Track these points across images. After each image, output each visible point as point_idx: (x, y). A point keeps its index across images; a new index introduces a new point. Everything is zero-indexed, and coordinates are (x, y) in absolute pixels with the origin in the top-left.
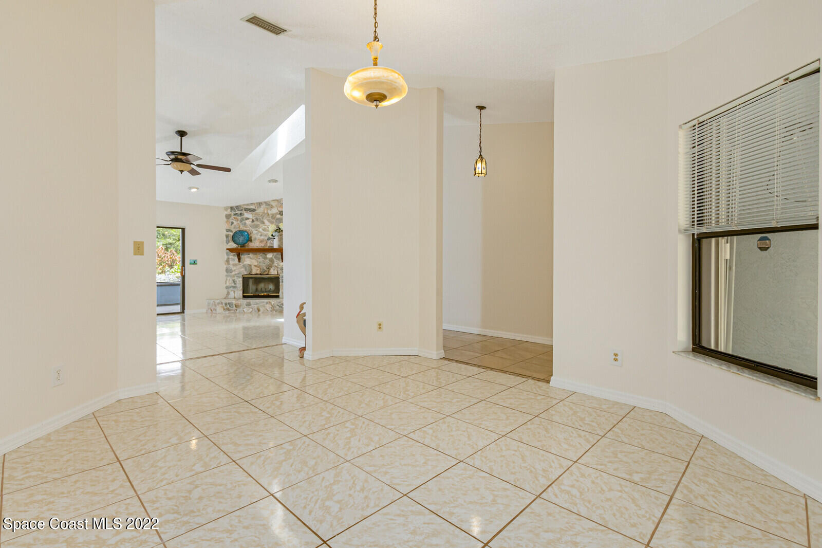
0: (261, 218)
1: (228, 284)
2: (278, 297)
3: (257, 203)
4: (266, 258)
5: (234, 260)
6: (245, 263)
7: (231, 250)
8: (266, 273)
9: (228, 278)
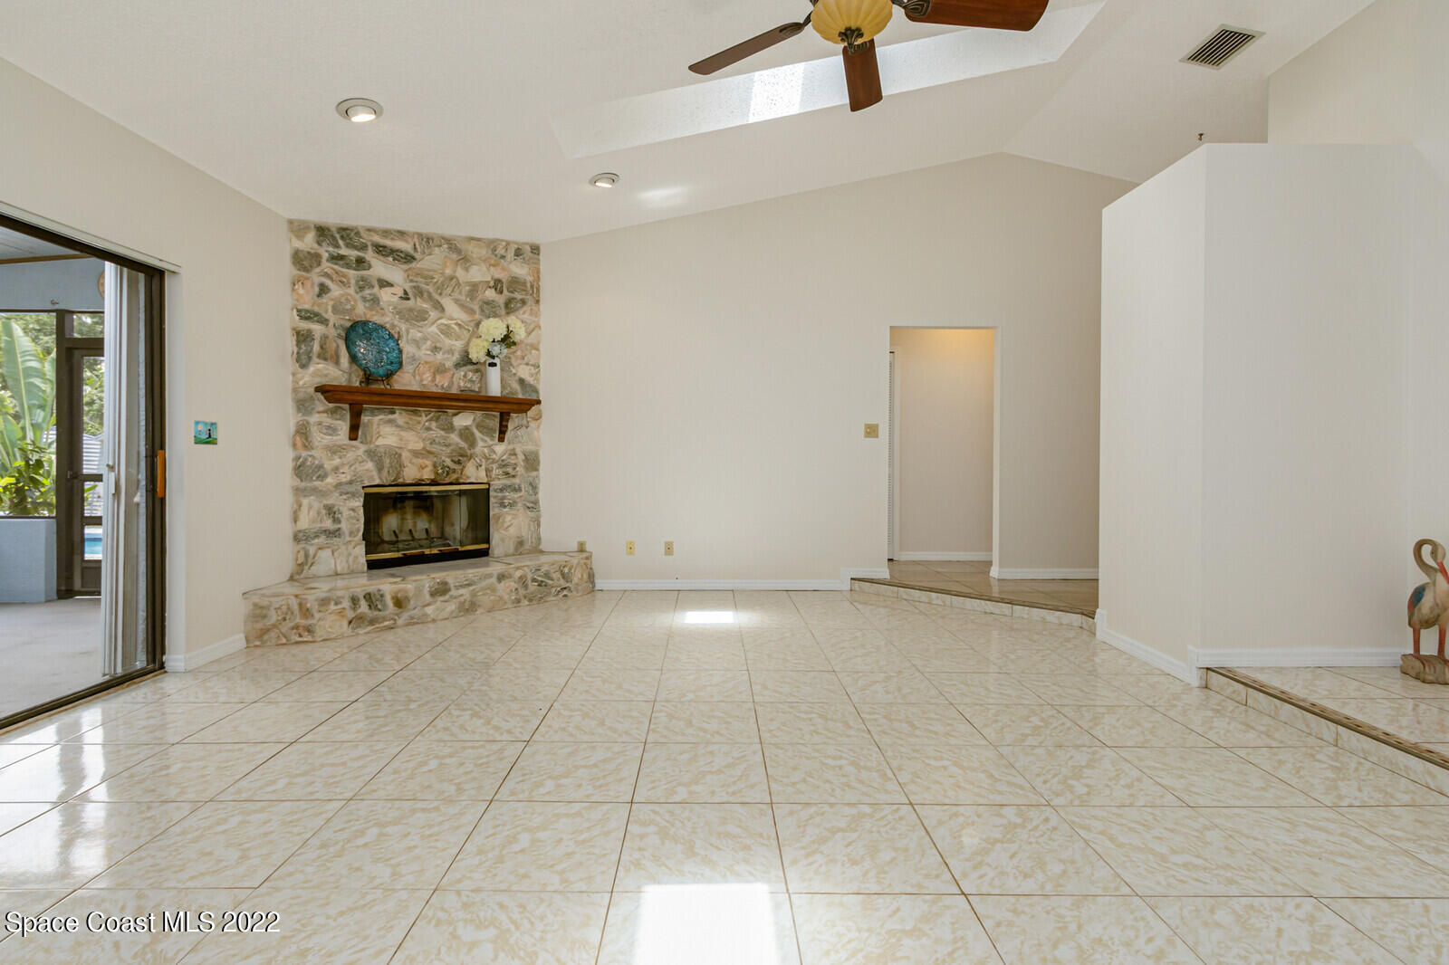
0: (431, 288)
1: (304, 523)
2: (485, 553)
3: (420, 235)
4: (450, 428)
5: (332, 430)
6: (380, 442)
7: (327, 391)
8: (453, 477)
9: (305, 502)
